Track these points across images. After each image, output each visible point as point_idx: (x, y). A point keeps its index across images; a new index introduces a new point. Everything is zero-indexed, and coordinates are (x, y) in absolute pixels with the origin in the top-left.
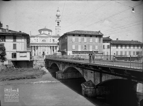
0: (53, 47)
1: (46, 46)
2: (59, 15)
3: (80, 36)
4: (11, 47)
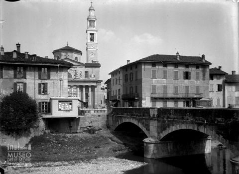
0: (87, 87)
1: (71, 85)
2: (94, 20)
3: (166, 67)
4: (37, 89)
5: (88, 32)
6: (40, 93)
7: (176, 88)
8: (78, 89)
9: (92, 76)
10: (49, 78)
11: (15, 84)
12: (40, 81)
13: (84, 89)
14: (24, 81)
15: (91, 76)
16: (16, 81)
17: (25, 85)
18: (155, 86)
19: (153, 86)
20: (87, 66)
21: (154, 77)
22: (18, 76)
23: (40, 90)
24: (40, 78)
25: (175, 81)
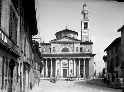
1: (69, 58)
2: (87, 13)
5: (82, 22)
8: (75, 61)
9: (87, 50)
13: (80, 61)
15: (85, 51)
20: (82, 43)
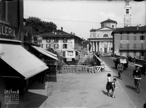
3: (129, 34)
4: (62, 47)
6: (63, 48)
7: (135, 45)
10: (67, 42)
11: (55, 45)
12: (63, 43)
14: (58, 43)
16: (55, 43)
17: (58, 45)
18: (122, 44)
19: (121, 44)
21: (121, 39)
22: (56, 41)
23: (63, 47)
24: (63, 42)
25: (134, 41)
